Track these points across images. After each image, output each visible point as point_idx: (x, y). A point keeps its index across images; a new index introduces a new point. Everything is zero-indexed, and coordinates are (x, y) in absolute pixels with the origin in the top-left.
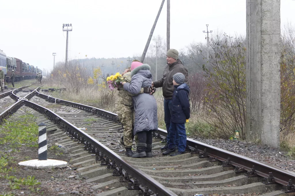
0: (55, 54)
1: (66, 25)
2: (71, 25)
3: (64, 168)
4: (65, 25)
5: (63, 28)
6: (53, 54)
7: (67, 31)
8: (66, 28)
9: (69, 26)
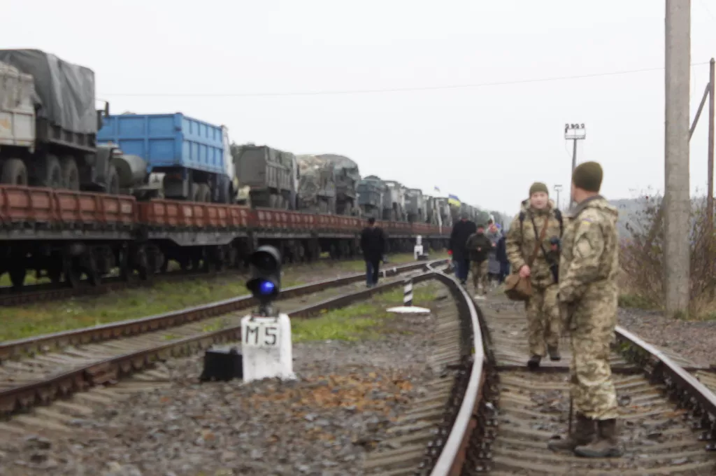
0: (559, 188)
1: (573, 126)
2: (583, 126)
3: (425, 315)
4: (570, 127)
5: (566, 131)
6: (556, 188)
7: (575, 140)
8: (571, 132)
9: (578, 127)
